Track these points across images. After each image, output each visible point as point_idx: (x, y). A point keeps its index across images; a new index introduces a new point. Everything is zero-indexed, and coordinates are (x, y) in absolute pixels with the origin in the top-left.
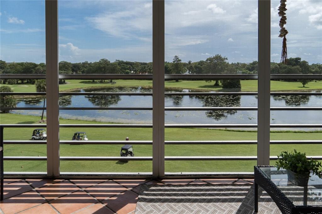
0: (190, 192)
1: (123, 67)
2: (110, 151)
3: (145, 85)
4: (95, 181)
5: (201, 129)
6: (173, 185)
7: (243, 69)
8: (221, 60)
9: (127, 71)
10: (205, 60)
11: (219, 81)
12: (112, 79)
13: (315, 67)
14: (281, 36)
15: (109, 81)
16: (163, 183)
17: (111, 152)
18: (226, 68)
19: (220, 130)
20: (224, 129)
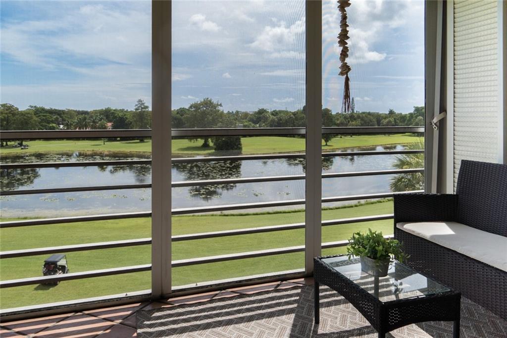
0: (218, 311)
1: (44, 118)
2: (23, 269)
3: (86, 149)
4: (50, 319)
5: (183, 216)
6: (188, 304)
7: (244, 120)
8: (212, 107)
9: (51, 125)
10: (187, 107)
11: (210, 140)
12: (21, 140)
13: (340, 117)
14: (342, 74)
15: (16, 144)
16: (172, 303)
17: (25, 271)
18: (221, 120)
19: (213, 215)
20: (219, 213)
